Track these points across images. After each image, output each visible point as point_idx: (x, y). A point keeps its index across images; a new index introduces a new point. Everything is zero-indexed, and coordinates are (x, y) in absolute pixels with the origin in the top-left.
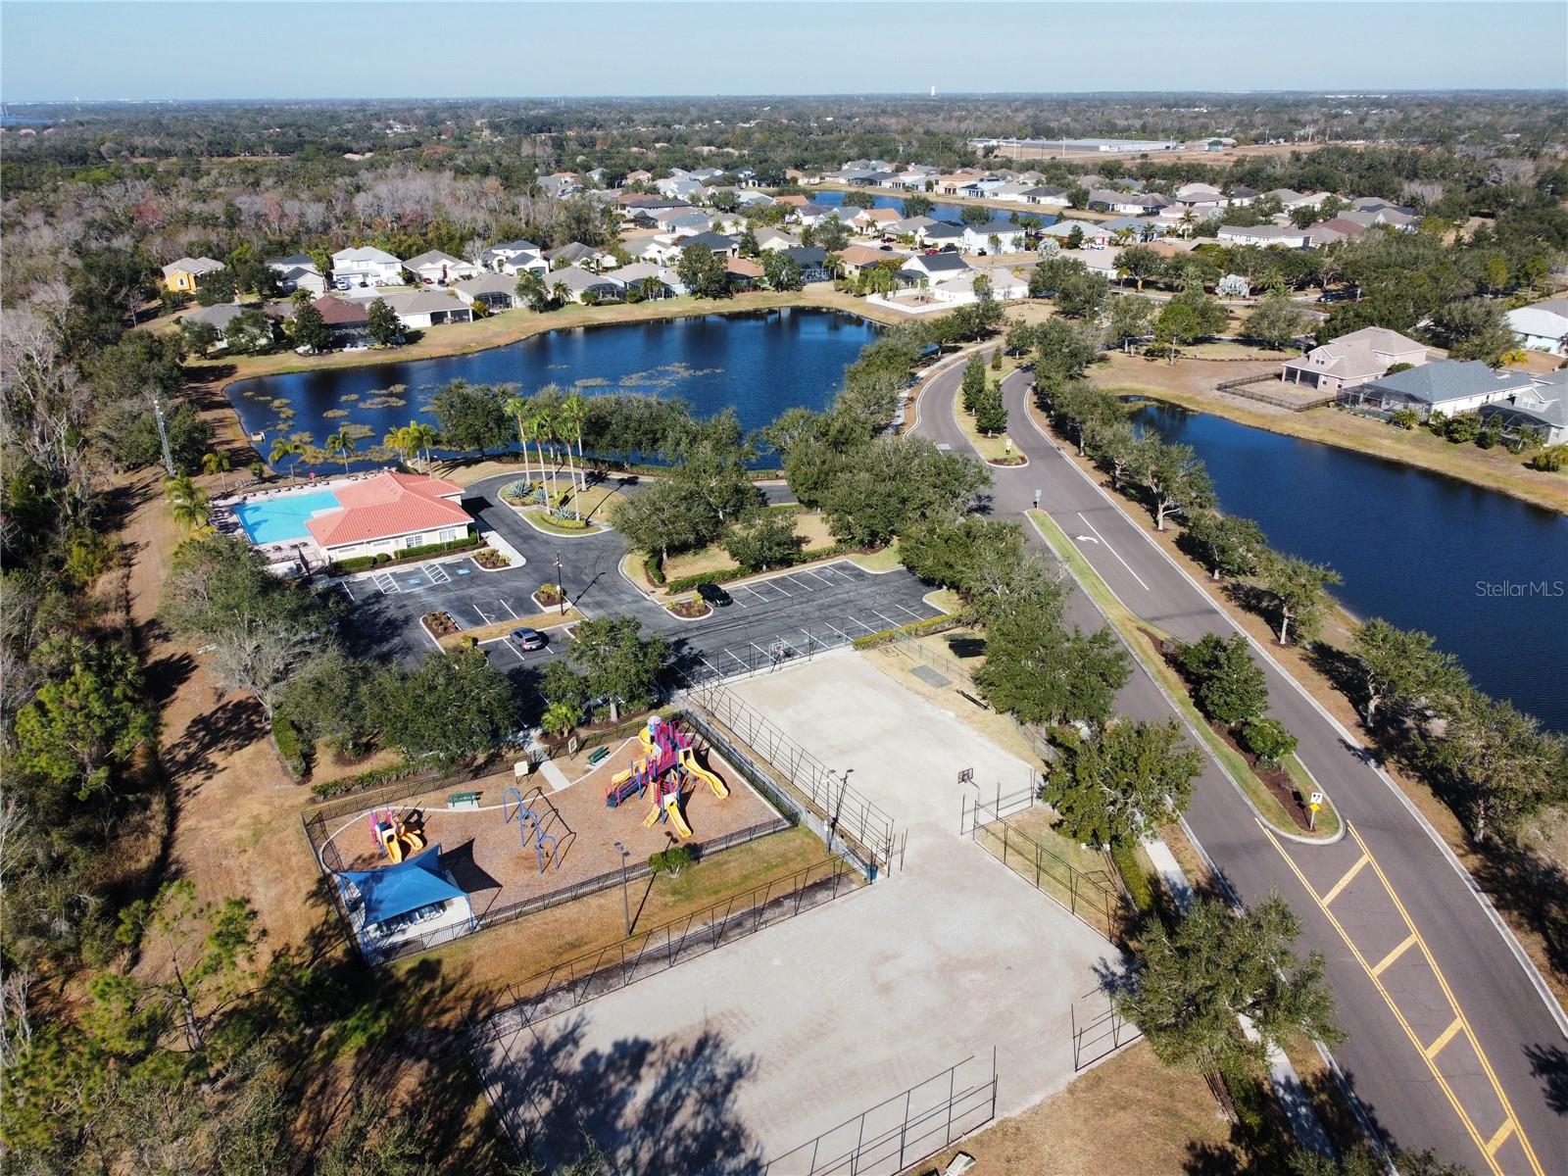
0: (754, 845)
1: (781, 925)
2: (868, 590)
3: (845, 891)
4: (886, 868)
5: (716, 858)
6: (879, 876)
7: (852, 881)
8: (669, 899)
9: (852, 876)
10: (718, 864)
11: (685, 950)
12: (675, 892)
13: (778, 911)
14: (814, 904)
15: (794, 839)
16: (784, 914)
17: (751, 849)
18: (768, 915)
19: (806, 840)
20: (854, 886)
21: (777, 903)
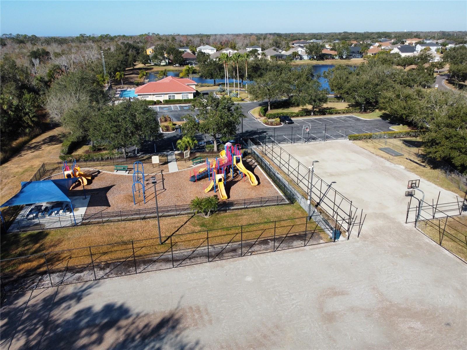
0: (262, 209)
1: (262, 255)
2: (361, 124)
3: (315, 243)
4: (347, 234)
5: (236, 212)
6: (341, 238)
7: (321, 238)
8: (198, 228)
9: (322, 235)
10: (236, 215)
11: (190, 259)
12: (203, 225)
13: (263, 247)
14: (290, 247)
15: (290, 210)
16: (267, 249)
17: (260, 211)
18: (256, 248)
19: (297, 211)
20: (321, 241)
21: (265, 242)
